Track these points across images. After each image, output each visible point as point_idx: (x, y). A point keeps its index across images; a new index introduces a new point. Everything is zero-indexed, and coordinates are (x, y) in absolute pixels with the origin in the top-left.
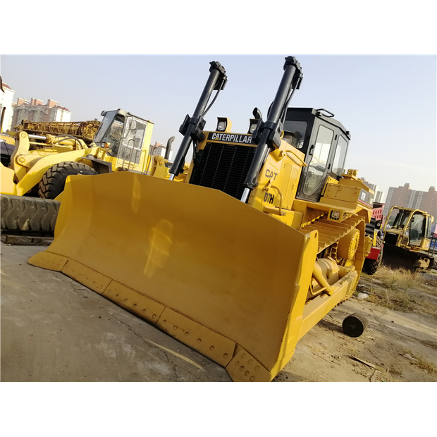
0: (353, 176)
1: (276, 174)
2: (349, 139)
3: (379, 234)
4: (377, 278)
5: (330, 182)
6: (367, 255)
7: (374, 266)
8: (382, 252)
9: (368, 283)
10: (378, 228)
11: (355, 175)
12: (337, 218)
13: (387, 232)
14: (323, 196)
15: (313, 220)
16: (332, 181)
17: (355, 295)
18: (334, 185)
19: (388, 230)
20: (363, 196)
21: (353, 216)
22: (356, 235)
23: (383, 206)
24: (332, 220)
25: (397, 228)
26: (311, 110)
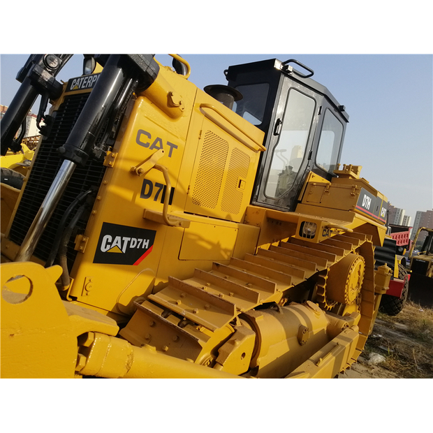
0: (352, 173)
1: (173, 146)
2: (347, 121)
3: (403, 262)
4: (402, 322)
5: (311, 180)
6: (384, 292)
7: (396, 305)
8: (407, 286)
9: (388, 330)
10: (401, 254)
11: (356, 172)
12: (311, 235)
13: (414, 259)
14: (300, 202)
15: (285, 240)
16: (317, 179)
17: (365, 356)
18: (319, 185)
19: (416, 257)
20: (367, 201)
21: (347, 233)
22: (357, 265)
23: (411, 230)
24: (302, 238)
25: (427, 254)
26: (271, 62)
